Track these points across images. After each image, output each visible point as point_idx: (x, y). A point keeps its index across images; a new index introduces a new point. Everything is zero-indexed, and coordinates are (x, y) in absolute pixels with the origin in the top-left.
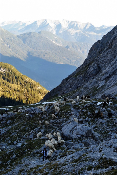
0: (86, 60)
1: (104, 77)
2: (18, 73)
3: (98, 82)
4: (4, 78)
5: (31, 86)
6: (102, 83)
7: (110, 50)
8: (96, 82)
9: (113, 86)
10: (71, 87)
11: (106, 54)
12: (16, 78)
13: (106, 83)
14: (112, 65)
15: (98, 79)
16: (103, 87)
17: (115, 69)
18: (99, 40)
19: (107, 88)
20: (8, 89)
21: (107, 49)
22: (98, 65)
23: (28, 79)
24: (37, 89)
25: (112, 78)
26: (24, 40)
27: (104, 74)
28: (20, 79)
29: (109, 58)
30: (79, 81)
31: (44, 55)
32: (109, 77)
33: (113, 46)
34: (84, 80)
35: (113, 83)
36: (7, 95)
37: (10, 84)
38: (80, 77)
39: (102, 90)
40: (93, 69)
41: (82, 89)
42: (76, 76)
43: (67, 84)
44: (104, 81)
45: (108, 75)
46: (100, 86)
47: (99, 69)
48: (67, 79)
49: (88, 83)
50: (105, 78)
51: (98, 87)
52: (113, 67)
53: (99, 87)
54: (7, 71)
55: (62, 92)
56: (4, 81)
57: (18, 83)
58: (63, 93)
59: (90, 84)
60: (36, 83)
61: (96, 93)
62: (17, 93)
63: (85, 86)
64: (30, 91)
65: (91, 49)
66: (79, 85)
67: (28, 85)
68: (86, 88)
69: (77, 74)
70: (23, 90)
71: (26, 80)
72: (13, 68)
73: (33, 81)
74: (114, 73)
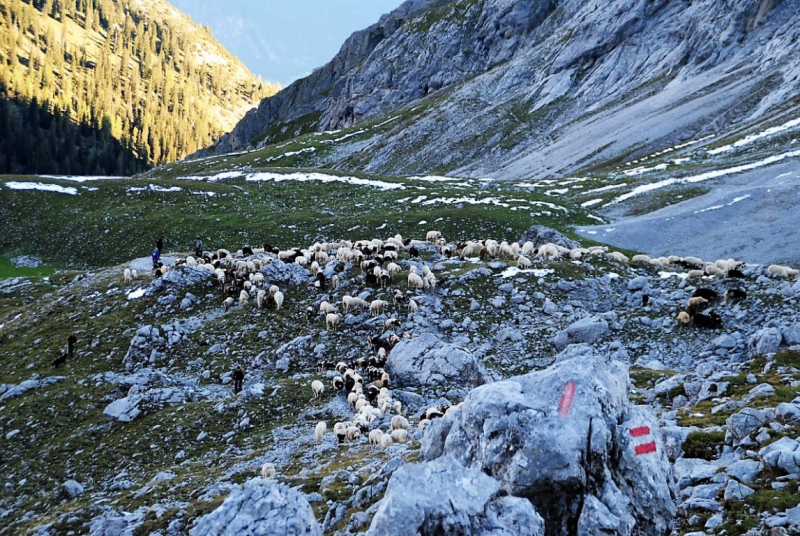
1: (567, 54)
3: (539, 75)
6: (557, 86)
8: (529, 76)
9: (609, 105)
10: (390, 84)
13: (575, 83)
15: (538, 62)
16: (561, 103)
17: (632, 15)
19: (578, 113)
20: (27, 48)
24: (196, 62)
25: (609, 62)
27: (571, 36)
30: (439, 54)
32: (594, 56)
34: (467, 54)
35: (613, 89)
38: (443, 31)
39: (550, 122)
41: (449, 108)
42: (423, 27)
43: (372, 68)
44: (566, 77)
45: (591, 44)
46: (546, 100)
47: (549, 2)
48: (376, 35)
49: (486, 77)
50: (575, 61)
51: (531, 102)
53: (538, 105)
55: (341, 109)
57: (92, 16)
58: (349, 112)
60: (191, 29)
61: (521, 137)
62: (80, 76)
63: (466, 90)
64: (157, 74)
66: (436, 78)
67: (147, 40)
68: (474, 102)
69: (432, 18)
70: (114, 59)
71: (138, 4)
73: (175, 17)
74: (621, 37)
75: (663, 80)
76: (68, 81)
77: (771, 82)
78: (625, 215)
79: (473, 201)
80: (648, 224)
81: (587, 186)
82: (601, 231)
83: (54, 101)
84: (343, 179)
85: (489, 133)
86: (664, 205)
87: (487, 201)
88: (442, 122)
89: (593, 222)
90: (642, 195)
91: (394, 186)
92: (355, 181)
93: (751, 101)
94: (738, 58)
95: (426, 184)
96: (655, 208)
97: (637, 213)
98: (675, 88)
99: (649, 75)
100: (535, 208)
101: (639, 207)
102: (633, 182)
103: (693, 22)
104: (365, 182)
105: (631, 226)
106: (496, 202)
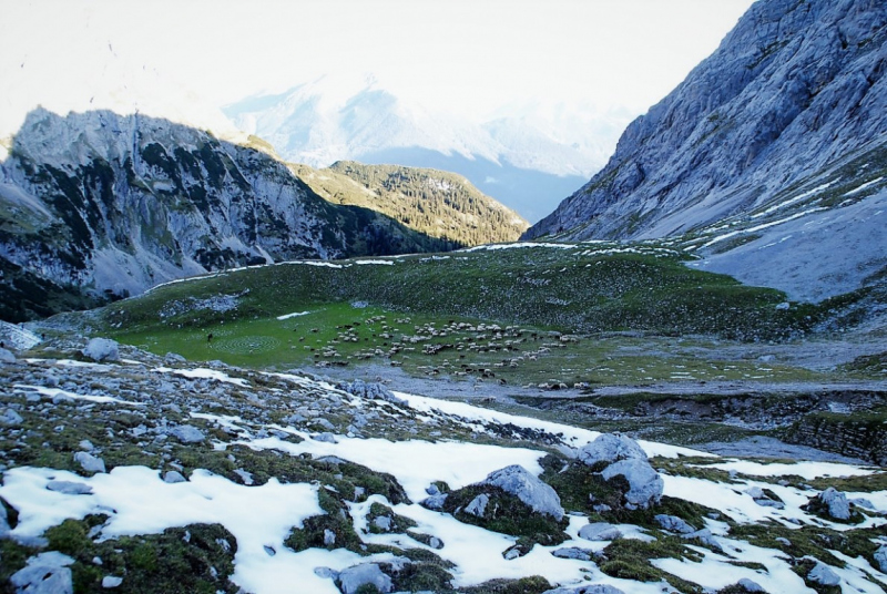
0: (612, 158)
1: (655, 189)
2: (475, 192)
3: (642, 200)
4: (447, 202)
5: (500, 218)
6: (651, 204)
7: (666, 132)
8: (638, 201)
9: (678, 210)
10: (577, 216)
11: (657, 140)
12: (470, 201)
13: (660, 201)
14: (675, 162)
15: (642, 195)
16: (654, 211)
17: (684, 169)
18: (641, 117)
19: (663, 215)
21: (661, 131)
22: (639, 165)
23: (494, 204)
24: (512, 223)
25: (675, 191)
26: (493, 133)
27: (656, 182)
28: (479, 204)
29: (664, 150)
30: (597, 202)
31: (531, 161)
32: (668, 189)
33: (674, 124)
34: (609, 201)
35: (678, 203)
36: (452, 235)
37: (459, 214)
38: (598, 192)
39: (650, 220)
40: (627, 175)
41: (600, 218)
42: (590, 192)
43: (569, 210)
44: (656, 199)
45: (666, 184)
46: (647, 211)
47: (642, 176)
48: (569, 199)
49: (618, 204)
50: (659, 192)
51: (640, 212)
52: (678, 165)
53: (643, 214)
54: (454, 188)
55: (558, 228)
56: (447, 207)
57: (476, 211)
58: (561, 229)
59: (622, 207)
60: (509, 212)
61: (637, 228)
62: (472, 231)
63: (610, 210)
64: (498, 228)
65: (625, 134)
66: (596, 212)
67: (494, 217)
68: (614, 214)
69: (593, 188)
70: (484, 225)
71: (491, 206)
72: (466, 182)
73: (504, 208)
74: (679, 179)
75: (703, 196)
76: (468, 233)
77: (761, 190)
78: (713, 253)
79: (619, 251)
80: (730, 257)
81: (684, 239)
82: (701, 264)
83: (463, 241)
84: (541, 245)
85: (621, 227)
86: (735, 246)
87: (627, 250)
88: (599, 225)
89: (694, 258)
90: (720, 242)
91: (571, 246)
92: (548, 245)
93: (753, 199)
94: (740, 181)
95: (591, 244)
96: (731, 248)
97: (719, 252)
98: (710, 198)
99: (695, 195)
100: (658, 252)
101: (720, 249)
102: (712, 236)
103: (714, 170)
104: (554, 245)
105: (720, 259)
106: (633, 250)
